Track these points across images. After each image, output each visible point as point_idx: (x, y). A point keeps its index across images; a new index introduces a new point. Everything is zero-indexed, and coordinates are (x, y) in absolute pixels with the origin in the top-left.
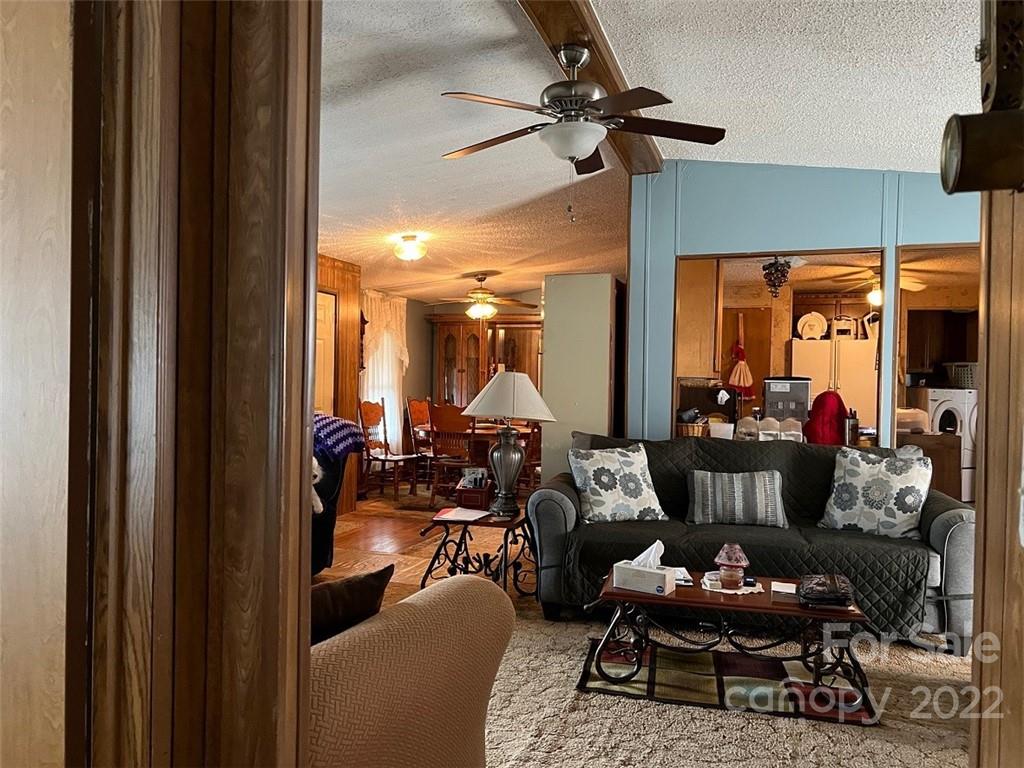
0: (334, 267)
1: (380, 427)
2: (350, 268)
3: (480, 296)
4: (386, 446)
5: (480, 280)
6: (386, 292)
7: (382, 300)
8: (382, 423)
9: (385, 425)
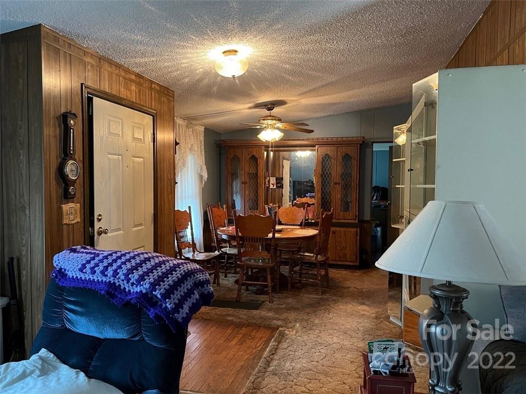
0: (151, 89)
1: (188, 231)
2: (166, 92)
3: (270, 122)
4: (193, 246)
5: (270, 109)
6: (190, 120)
7: (187, 127)
8: (189, 227)
9: (192, 229)
